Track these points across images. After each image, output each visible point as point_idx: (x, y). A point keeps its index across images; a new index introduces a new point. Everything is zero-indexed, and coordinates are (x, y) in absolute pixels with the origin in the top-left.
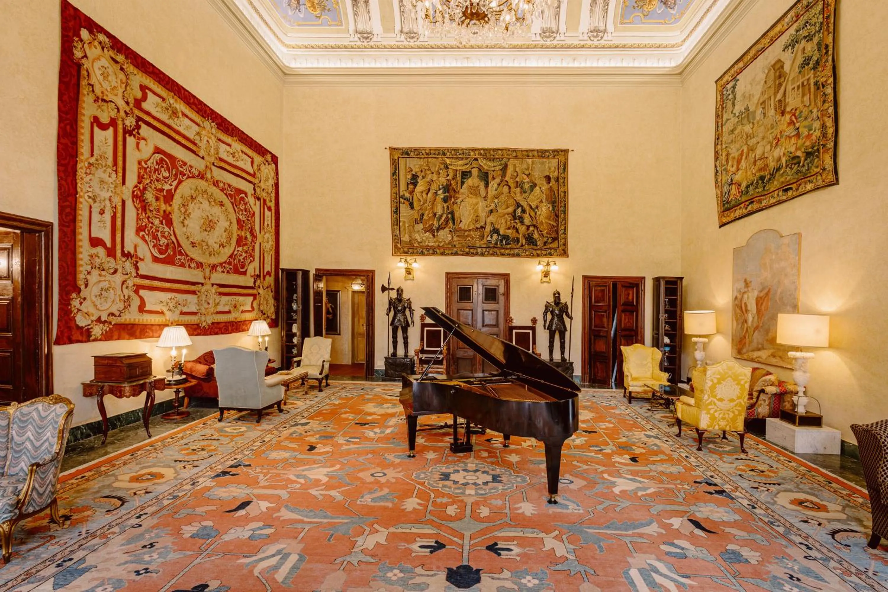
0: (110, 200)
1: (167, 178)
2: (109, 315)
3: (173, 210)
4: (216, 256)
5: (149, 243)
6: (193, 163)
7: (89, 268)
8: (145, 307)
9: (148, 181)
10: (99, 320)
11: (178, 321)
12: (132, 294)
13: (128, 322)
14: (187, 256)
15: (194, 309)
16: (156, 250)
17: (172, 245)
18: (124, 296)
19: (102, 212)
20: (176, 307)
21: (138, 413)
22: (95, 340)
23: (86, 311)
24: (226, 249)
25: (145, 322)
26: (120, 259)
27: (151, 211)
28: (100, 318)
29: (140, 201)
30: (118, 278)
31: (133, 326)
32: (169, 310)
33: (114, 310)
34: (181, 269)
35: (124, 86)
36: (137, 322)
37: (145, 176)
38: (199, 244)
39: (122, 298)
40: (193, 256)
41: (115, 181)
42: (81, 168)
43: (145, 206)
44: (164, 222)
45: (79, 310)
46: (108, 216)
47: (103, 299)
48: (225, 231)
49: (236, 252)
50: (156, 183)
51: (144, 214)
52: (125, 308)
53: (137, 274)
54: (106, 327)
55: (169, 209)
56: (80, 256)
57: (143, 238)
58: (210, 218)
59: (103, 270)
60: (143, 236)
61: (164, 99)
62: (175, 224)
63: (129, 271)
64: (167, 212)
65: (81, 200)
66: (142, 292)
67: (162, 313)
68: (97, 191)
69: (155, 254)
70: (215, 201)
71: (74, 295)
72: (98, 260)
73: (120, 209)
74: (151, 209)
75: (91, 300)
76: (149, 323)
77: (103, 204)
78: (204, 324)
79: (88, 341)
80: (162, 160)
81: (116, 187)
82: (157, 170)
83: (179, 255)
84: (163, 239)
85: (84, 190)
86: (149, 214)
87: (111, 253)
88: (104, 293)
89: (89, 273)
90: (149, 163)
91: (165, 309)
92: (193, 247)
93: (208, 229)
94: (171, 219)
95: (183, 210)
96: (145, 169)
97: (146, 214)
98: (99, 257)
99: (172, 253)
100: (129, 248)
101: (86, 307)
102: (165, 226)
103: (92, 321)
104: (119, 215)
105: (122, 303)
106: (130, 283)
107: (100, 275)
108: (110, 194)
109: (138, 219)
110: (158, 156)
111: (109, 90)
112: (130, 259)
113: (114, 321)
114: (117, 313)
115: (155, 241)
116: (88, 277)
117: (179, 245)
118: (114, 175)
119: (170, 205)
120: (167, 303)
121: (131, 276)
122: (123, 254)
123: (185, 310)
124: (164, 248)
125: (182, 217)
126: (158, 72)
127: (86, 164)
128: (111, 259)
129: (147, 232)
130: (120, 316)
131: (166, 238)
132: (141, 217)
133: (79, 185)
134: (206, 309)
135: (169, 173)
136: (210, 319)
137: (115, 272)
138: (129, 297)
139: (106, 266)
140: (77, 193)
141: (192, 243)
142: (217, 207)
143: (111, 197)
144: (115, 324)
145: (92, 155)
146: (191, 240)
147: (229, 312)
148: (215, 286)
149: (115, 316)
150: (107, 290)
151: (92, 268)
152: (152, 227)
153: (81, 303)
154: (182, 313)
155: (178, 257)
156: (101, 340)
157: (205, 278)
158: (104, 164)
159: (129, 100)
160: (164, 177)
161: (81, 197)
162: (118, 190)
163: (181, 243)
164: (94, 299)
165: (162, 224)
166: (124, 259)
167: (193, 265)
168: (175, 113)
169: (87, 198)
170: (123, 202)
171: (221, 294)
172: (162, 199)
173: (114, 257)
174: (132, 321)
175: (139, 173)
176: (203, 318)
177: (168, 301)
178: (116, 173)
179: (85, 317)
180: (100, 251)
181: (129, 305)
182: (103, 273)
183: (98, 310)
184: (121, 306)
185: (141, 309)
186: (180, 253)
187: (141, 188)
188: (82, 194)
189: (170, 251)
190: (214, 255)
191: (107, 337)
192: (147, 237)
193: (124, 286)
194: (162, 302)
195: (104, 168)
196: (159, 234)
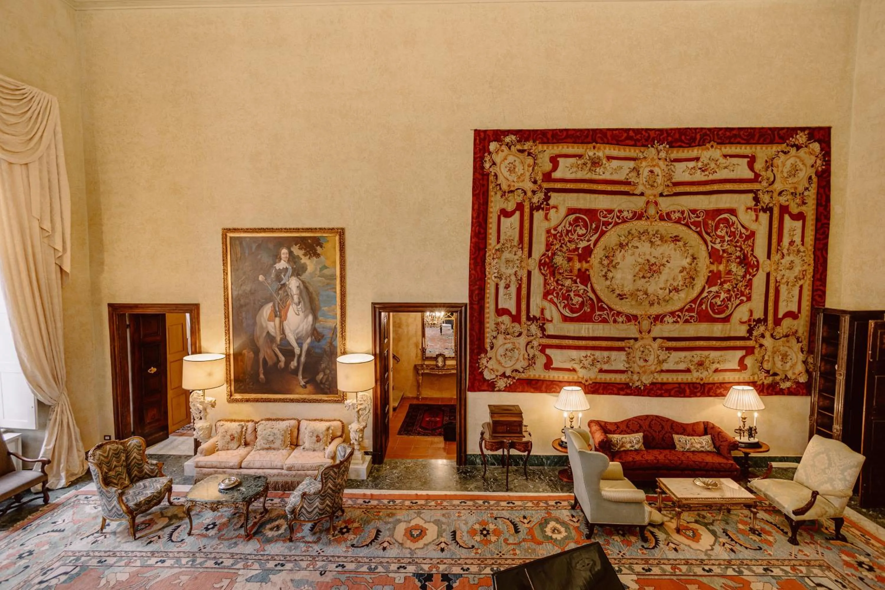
0: (515, 275)
1: (583, 235)
2: (513, 371)
3: (591, 266)
4: (663, 304)
5: (559, 305)
6: (623, 207)
7: (495, 334)
8: (552, 364)
9: (557, 246)
10: (504, 375)
11: (596, 379)
12: (538, 353)
13: (532, 377)
14: (611, 309)
15: (621, 367)
16: (567, 310)
17: (589, 302)
18: (529, 355)
19: (507, 287)
20: (593, 365)
21: (542, 459)
22: (499, 391)
23: (491, 367)
24: (682, 295)
25: (551, 378)
26: (525, 323)
27: (560, 273)
28: (504, 373)
29: (548, 268)
30: (523, 340)
31: (537, 381)
32: (584, 367)
33: (518, 367)
34: (601, 326)
35: (531, 168)
36: (542, 378)
37: (555, 242)
38: (631, 295)
39: (526, 356)
40: (620, 309)
41: (521, 257)
42: (490, 256)
43: (554, 271)
44: (578, 280)
45: (486, 367)
46: (513, 289)
47: (507, 359)
48: (681, 272)
49: (705, 294)
50: (568, 244)
51: (552, 279)
52: (529, 365)
53: (544, 335)
54: (510, 381)
55: (585, 265)
56: (487, 325)
57: (552, 301)
58: (653, 261)
59: (508, 334)
60: (551, 298)
61: (580, 156)
62: (593, 280)
63: (534, 333)
64: (583, 270)
65: (489, 281)
66: (548, 351)
67: (574, 370)
68: (503, 270)
69: (567, 314)
70: (662, 239)
71: (483, 355)
72: (503, 327)
73: (525, 279)
74: (561, 271)
75: (497, 360)
76: (556, 379)
77: (508, 280)
78: (637, 384)
79: (493, 391)
80: (576, 220)
81: (521, 262)
82: (571, 231)
83: (599, 310)
84: (577, 297)
85: (492, 273)
86: (558, 277)
87: (516, 319)
88: (509, 354)
89: (495, 338)
90: (560, 229)
91: (577, 367)
92: (622, 299)
93: (649, 275)
94: (589, 275)
95: (606, 262)
96: (555, 235)
97: (554, 278)
98: (504, 324)
99: (589, 310)
100: (535, 312)
101: (492, 364)
102: (579, 285)
103: (497, 376)
104: (524, 286)
105: (527, 361)
106: (535, 343)
107: (505, 339)
108: (516, 269)
109: (546, 283)
110: (572, 217)
111: (515, 180)
112: (535, 322)
113: (518, 376)
114: (521, 370)
115: (566, 302)
116: (494, 341)
117: (599, 300)
118: (519, 253)
119: (587, 262)
120: (581, 361)
121: (537, 337)
122: (528, 318)
123: (606, 367)
124: (577, 306)
125: (605, 270)
126: (573, 132)
127: (494, 251)
128: (517, 325)
129: (555, 295)
130: (523, 372)
131: (579, 296)
132: (550, 282)
133: (487, 269)
134: (641, 367)
135: (587, 229)
136: (647, 380)
137: (520, 334)
138: (534, 356)
139: (511, 331)
140: (485, 276)
141: (619, 295)
142: (666, 246)
143: (516, 272)
144: (518, 379)
145: (498, 242)
146: (617, 292)
147: (688, 371)
148: (659, 341)
149: (519, 372)
150: (512, 350)
151: (498, 333)
152: (561, 289)
153: (488, 362)
154: (601, 371)
155: (598, 313)
156: (504, 391)
157: (641, 332)
158: (509, 246)
159: (537, 178)
160: (579, 236)
161: (489, 279)
162: (523, 264)
163: (602, 297)
164: (499, 358)
165: (576, 283)
166: (529, 323)
167: (620, 319)
168: (596, 163)
169: (493, 278)
170: (529, 273)
171: (668, 349)
172: (576, 258)
173: (519, 322)
174: (537, 377)
175: (547, 241)
176: (635, 377)
177: (582, 359)
178: (522, 250)
179: (491, 373)
180: (506, 319)
181: (535, 363)
182: (508, 337)
183: (503, 367)
184: (525, 364)
185: (548, 366)
186: (601, 309)
187: (550, 255)
188: (489, 276)
189: (587, 309)
190: (659, 303)
191: (509, 389)
192: (555, 300)
193: (529, 347)
194: (573, 360)
195: (510, 249)
196: (572, 294)
